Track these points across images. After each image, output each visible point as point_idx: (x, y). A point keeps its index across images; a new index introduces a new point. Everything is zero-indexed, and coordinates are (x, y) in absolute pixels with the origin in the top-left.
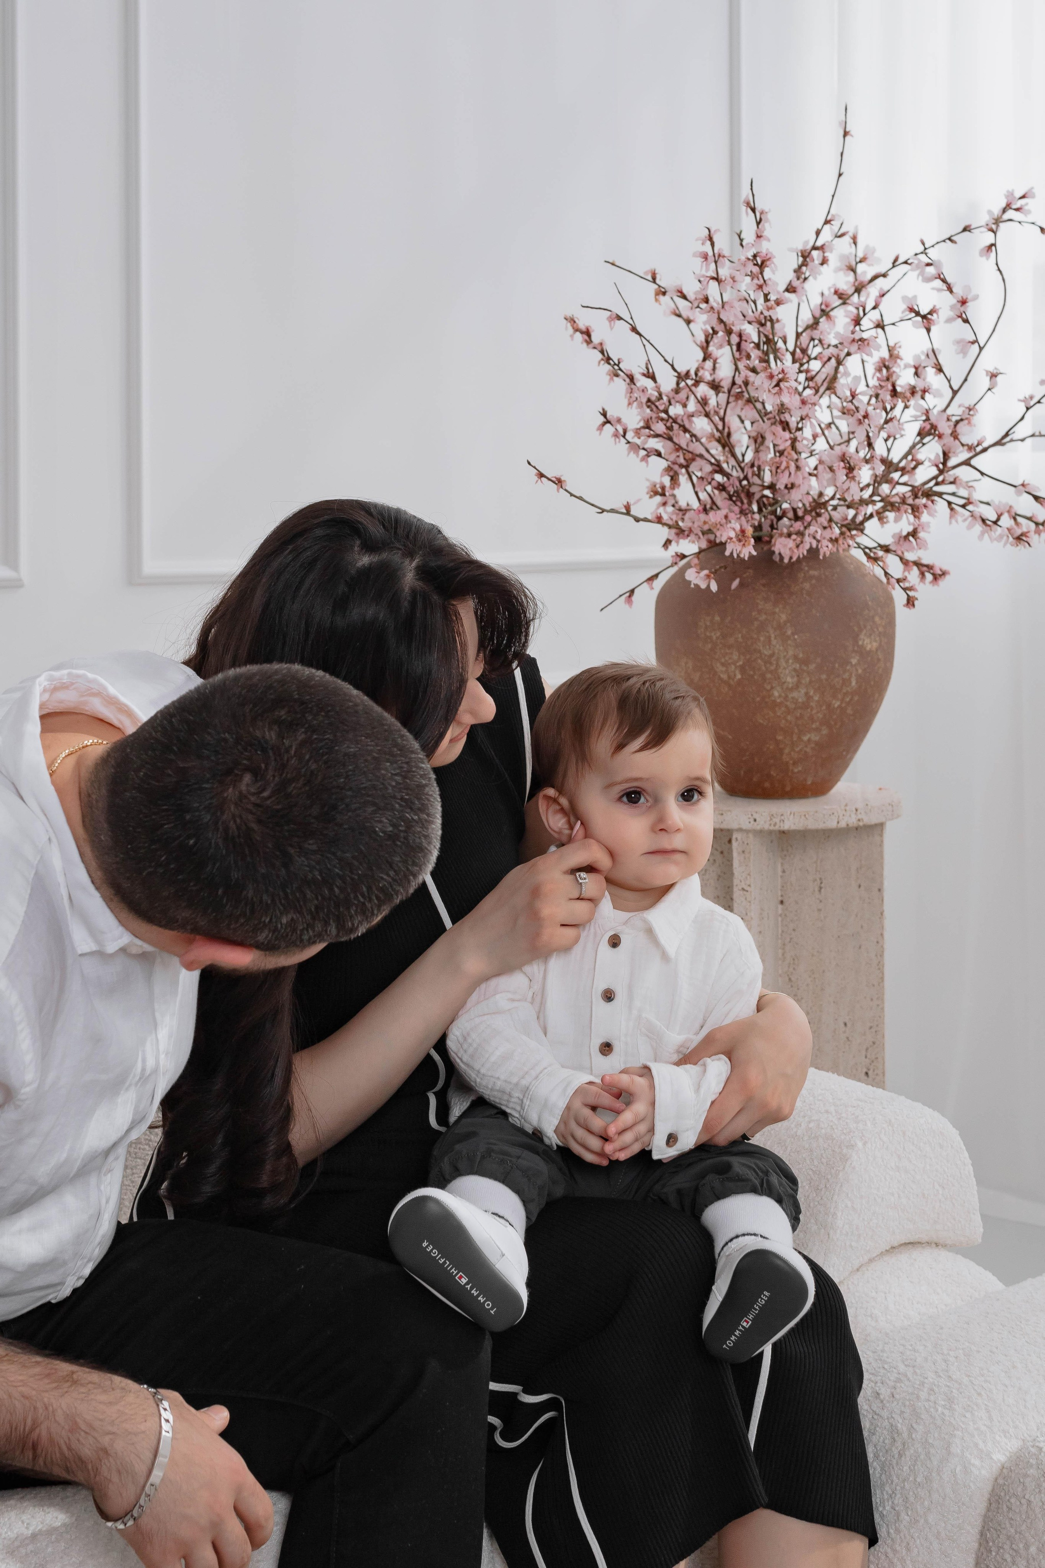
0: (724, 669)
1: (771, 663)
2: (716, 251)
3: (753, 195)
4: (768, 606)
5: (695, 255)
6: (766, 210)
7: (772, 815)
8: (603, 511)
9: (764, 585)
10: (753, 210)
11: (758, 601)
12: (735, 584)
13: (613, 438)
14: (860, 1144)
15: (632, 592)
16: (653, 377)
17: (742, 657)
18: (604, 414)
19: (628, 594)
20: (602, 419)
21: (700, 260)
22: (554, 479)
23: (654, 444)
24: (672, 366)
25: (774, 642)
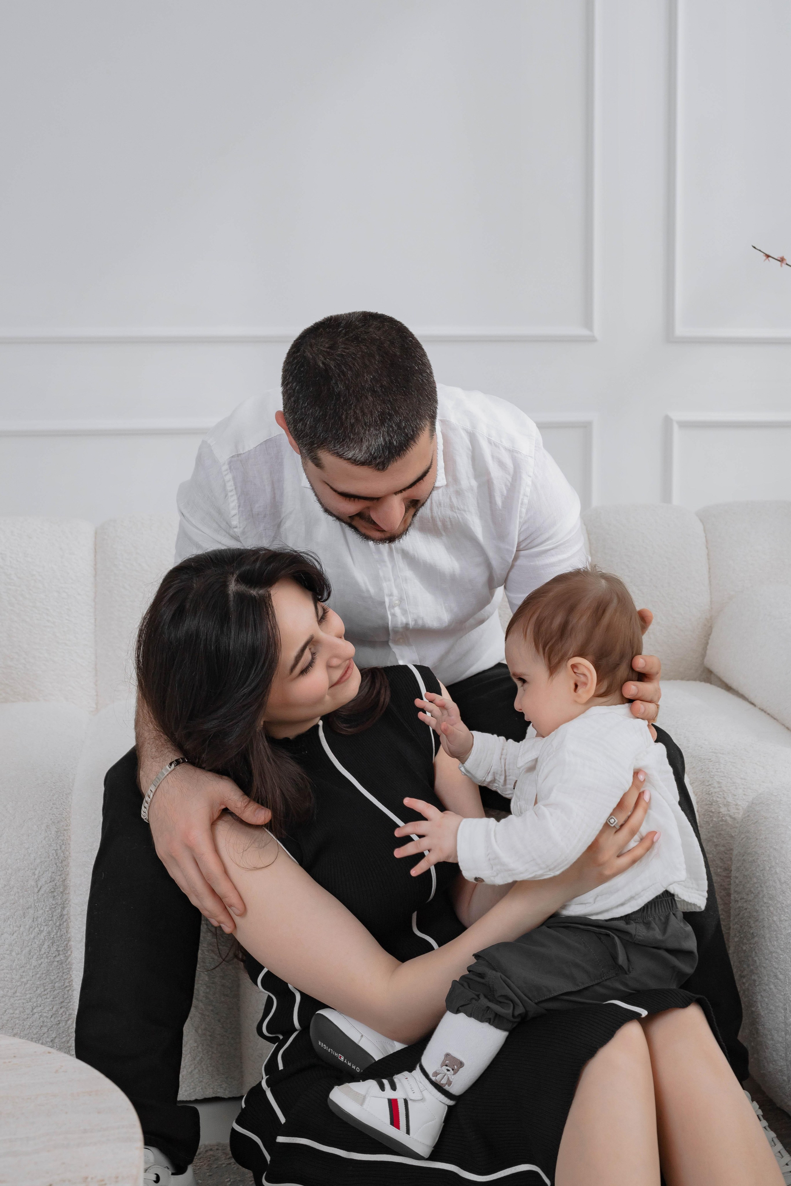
22: (779, 259)
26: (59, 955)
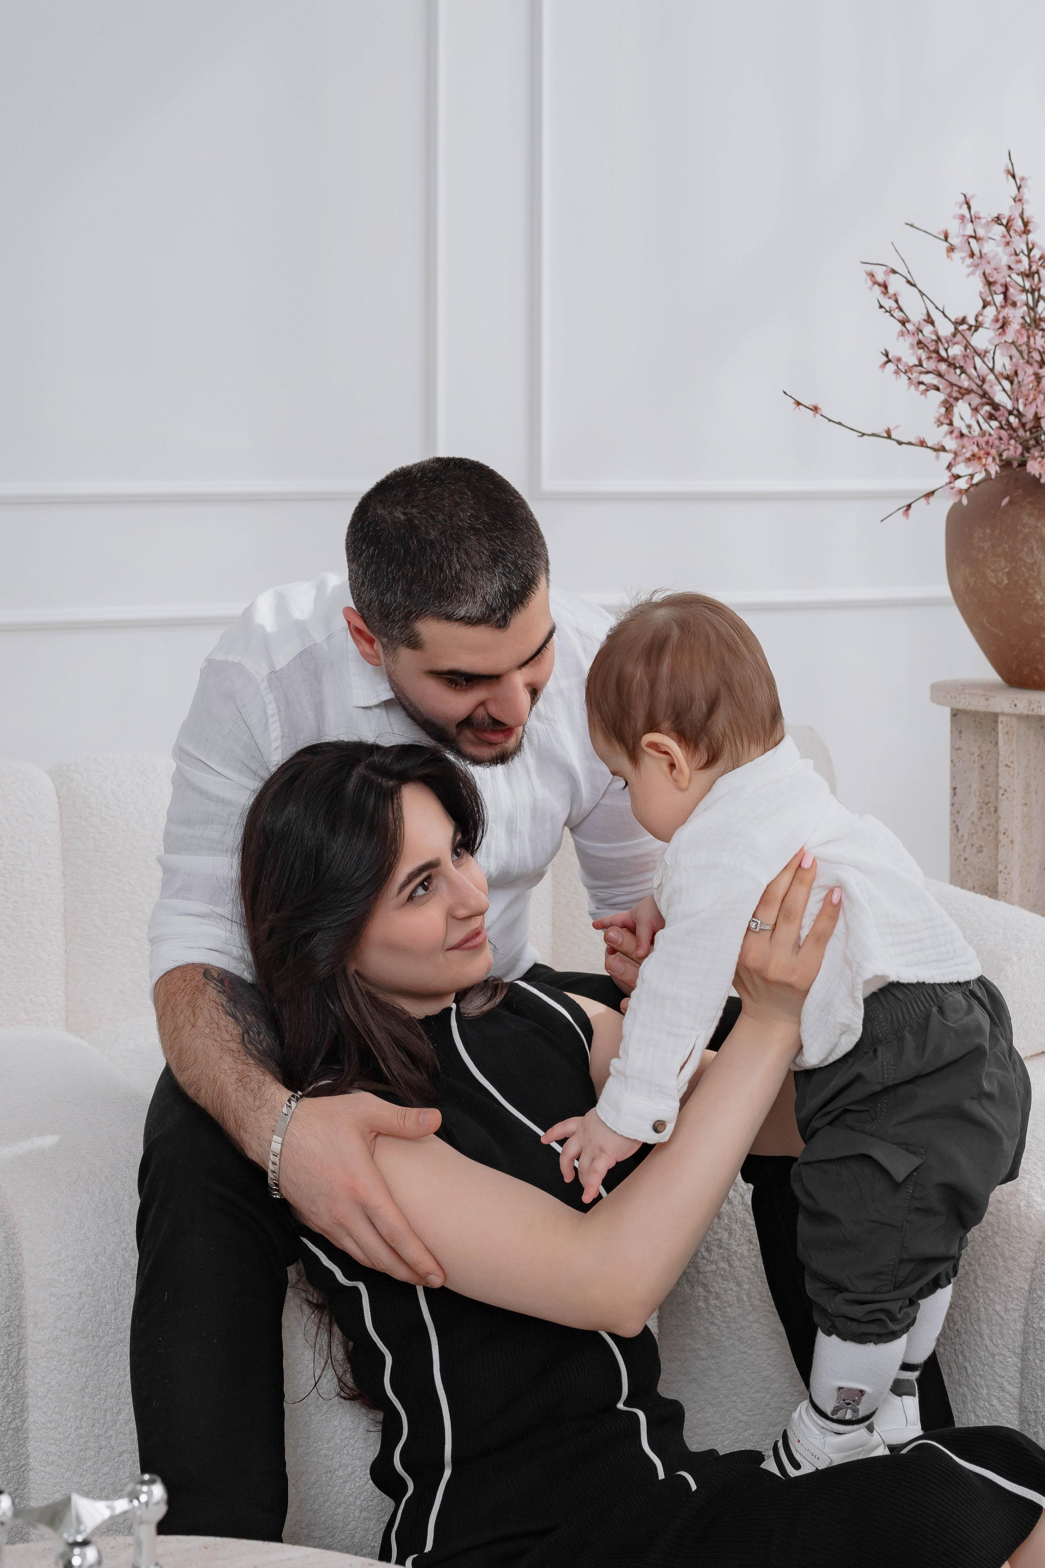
0: (993, 575)
1: (1033, 571)
2: (972, 214)
3: (1012, 165)
4: (1032, 521)
5: (954, 217)
6: (1026, 176)
7: (1031, 702)
8: (863, 434)
9: (1030, 503)
10: (1014, 176)
11: (1023, 517)
12: (1005, 501)
13: (895, 375)
14: (1015, 959)
15: (909, 506)
16: (932, 323)
17: (1009, 565)
18: (887, 355)
19: (905, 508)
20: (885, 359)
21: (958, 221)
22: (811, 407)
23: (930, 379)
24: (943, 313)
25: (1036, 552)
26: (15, 1419)
